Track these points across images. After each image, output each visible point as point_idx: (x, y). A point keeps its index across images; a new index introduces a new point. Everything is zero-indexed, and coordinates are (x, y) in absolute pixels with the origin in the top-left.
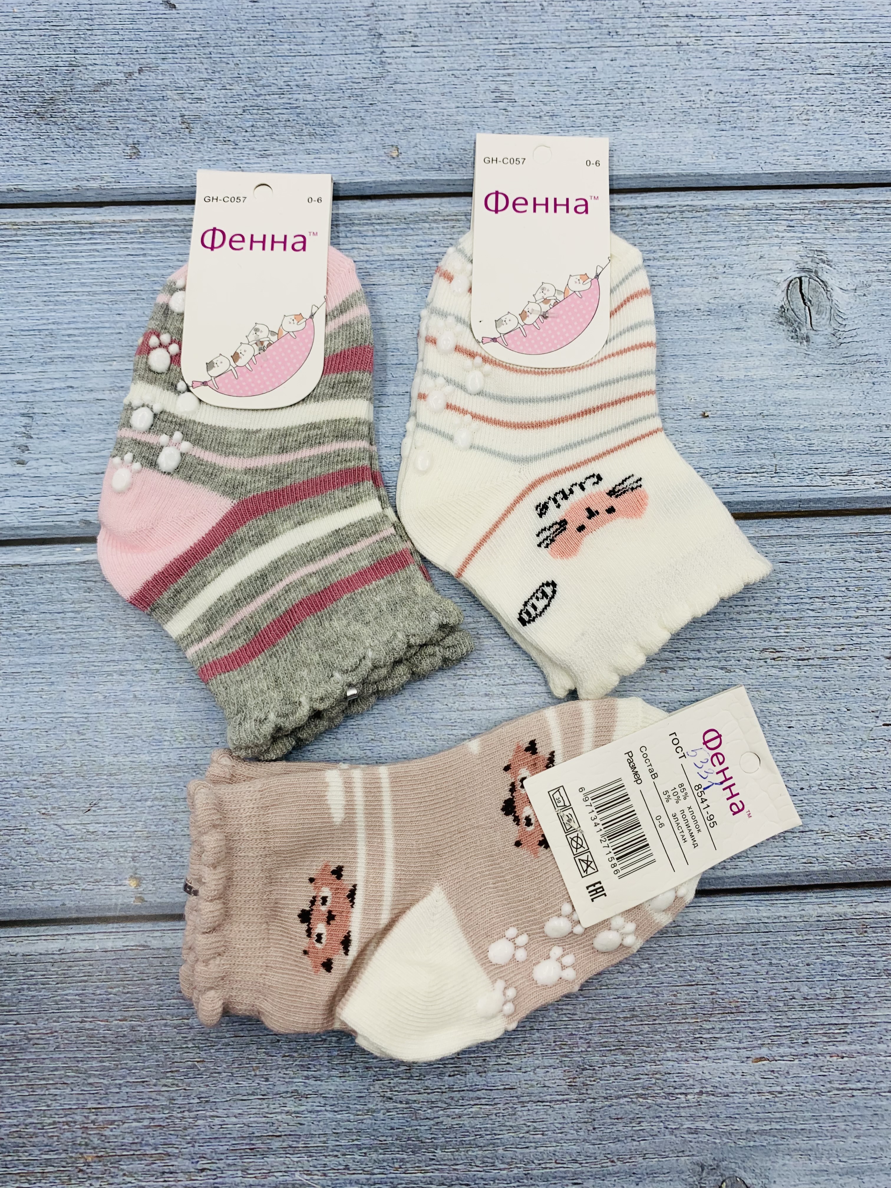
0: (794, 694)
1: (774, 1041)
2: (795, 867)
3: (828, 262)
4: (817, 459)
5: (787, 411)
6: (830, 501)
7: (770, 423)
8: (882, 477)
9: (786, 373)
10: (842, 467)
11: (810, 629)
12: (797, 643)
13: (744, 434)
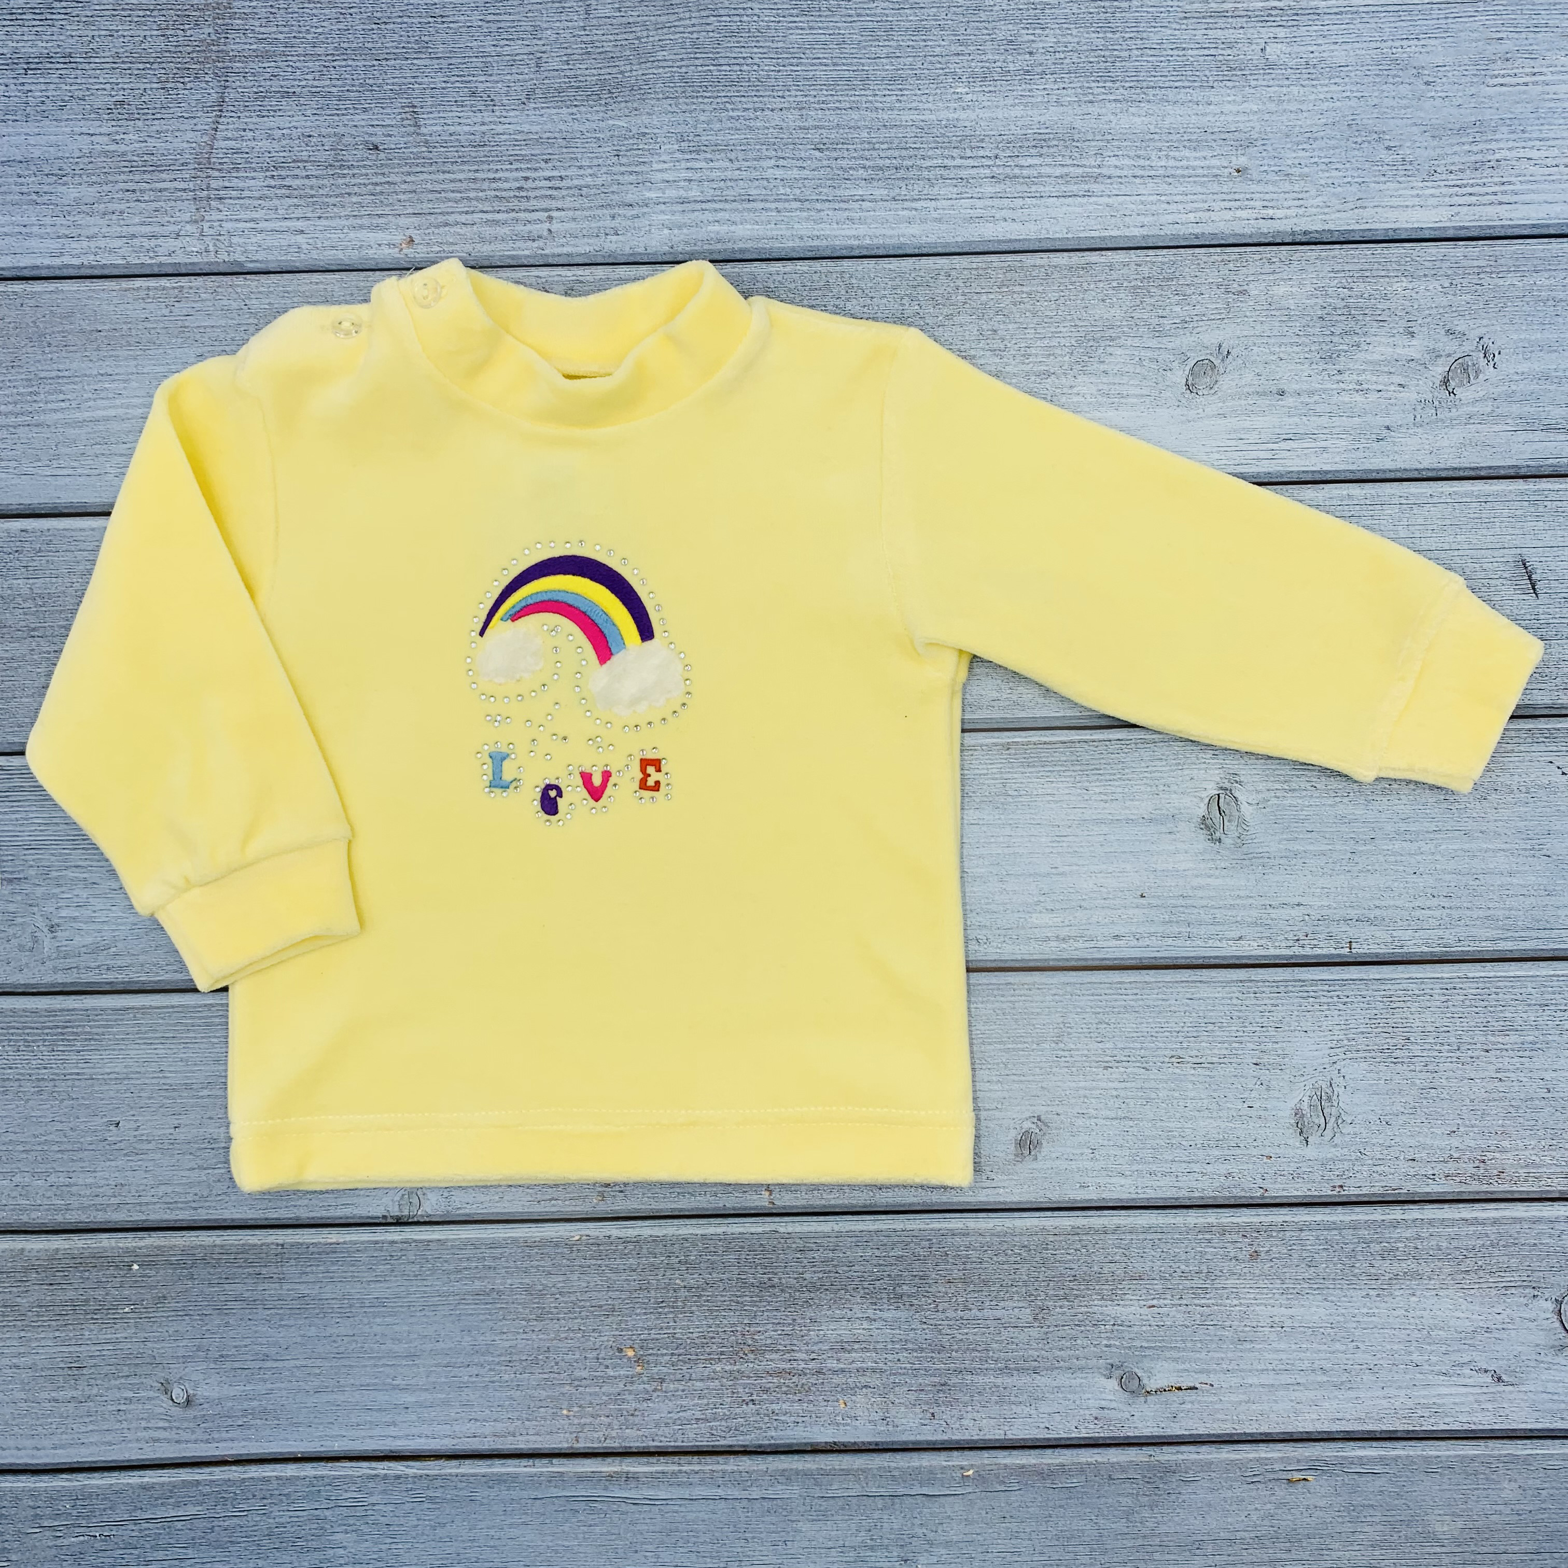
0: (1190, 1086)
1: (1161, 1295)
2: (1183, 1193)
3: (1240, 783)
4: (1218, 928)
5: (1200, 893)
6: (1224, 958)
7: (1189, 902)
8: (1262, 942)
9: (1202, 866)
10: (1236, 934)
11: (1204, 1044)
12: (1194, 1053)
13: (1169, 910)
